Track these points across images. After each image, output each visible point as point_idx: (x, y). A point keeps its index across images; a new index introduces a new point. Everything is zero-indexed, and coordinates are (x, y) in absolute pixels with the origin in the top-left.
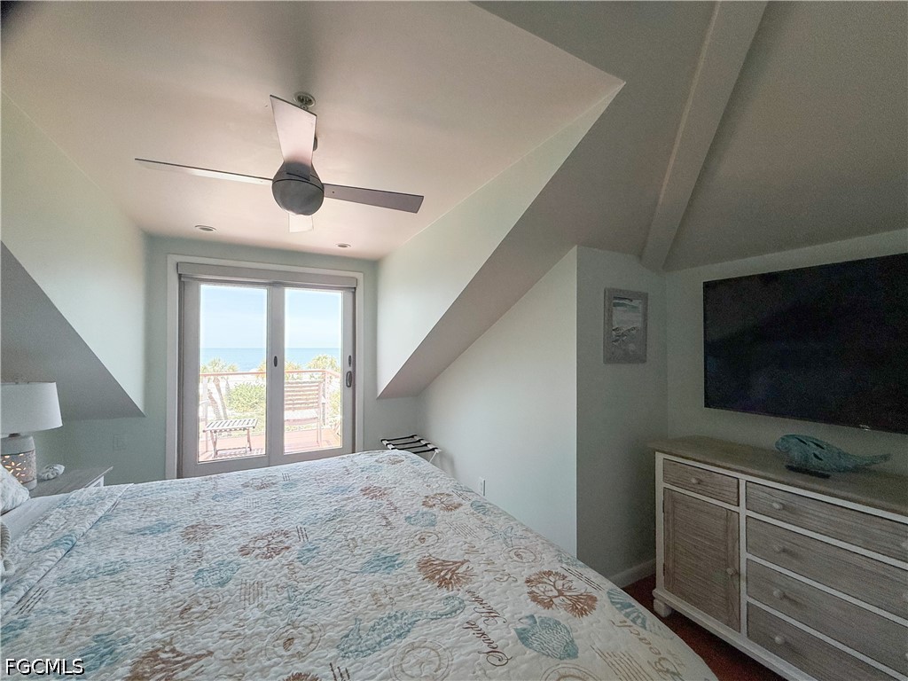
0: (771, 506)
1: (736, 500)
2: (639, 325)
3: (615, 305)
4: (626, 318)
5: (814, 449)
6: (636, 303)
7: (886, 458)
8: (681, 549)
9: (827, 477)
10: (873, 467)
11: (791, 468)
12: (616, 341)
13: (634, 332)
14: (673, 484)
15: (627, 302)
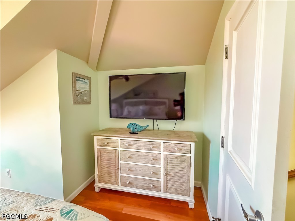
0: (126, 145)
1: (117, 146)
2: (88, 89)
3: (77, 80)
4: (81, 86)
5: (135, 127)
6: (86, 81)
7: (148, 126)
8: (103, 167)
9: (137, 134)
10: (147, 128)
11: (130, 133)
12: (78, 95)
13: (86, 92)
14: (100, 146)
15: (82, 80)
